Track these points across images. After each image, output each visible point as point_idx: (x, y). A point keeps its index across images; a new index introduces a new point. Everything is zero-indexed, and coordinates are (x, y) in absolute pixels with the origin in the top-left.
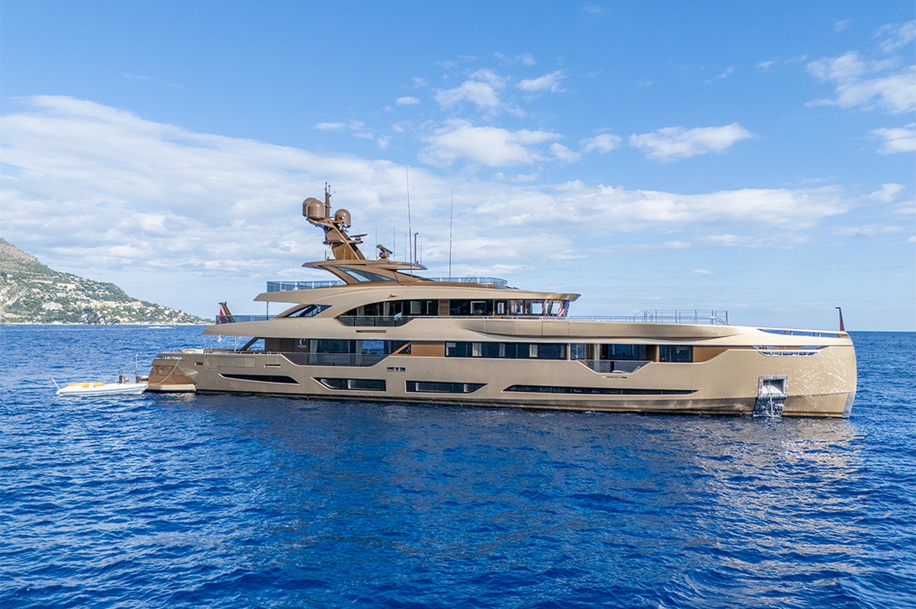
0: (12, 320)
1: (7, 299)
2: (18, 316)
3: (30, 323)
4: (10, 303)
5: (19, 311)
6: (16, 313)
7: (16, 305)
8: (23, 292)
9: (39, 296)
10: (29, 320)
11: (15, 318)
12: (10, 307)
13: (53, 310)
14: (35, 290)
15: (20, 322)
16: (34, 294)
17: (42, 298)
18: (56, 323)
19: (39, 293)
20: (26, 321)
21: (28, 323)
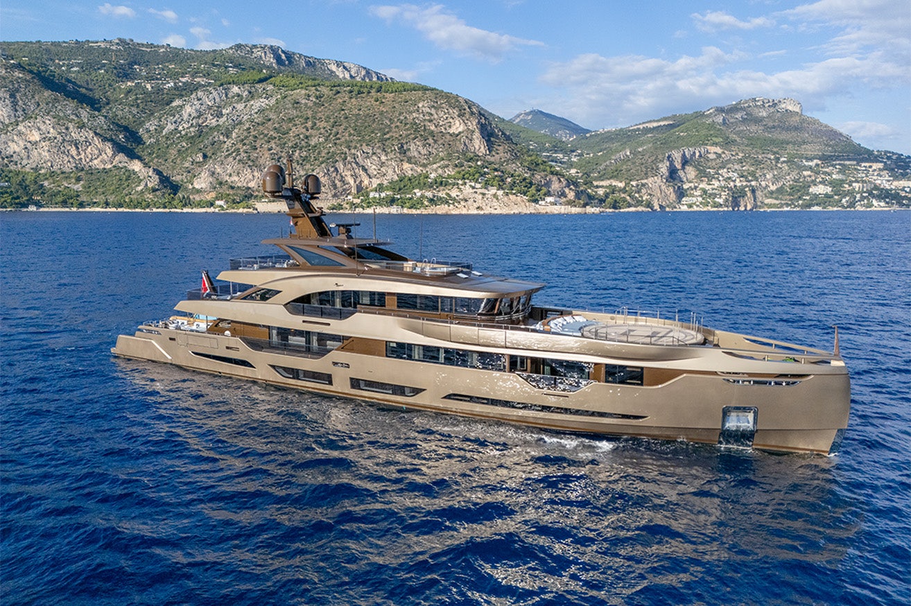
0: (770, 206)
1: (770, 184)
2: (777, 202)
3: (789, 209)
4: (773, 188)
5: (780, 197)
6: (776, 199)
7: (780, 191)
8: (794, 175)
9: (809, 179)
10: (788, 205)
11: (774, 204)
12: (772, 193)
13: (820, 194)
14: (806, 173)
15: (778, 208)
16: (805, 177)
17: (813, 181)
18: (816, 208)
19: (810, 176)
20: (784, 206)
21: (786, 209)
